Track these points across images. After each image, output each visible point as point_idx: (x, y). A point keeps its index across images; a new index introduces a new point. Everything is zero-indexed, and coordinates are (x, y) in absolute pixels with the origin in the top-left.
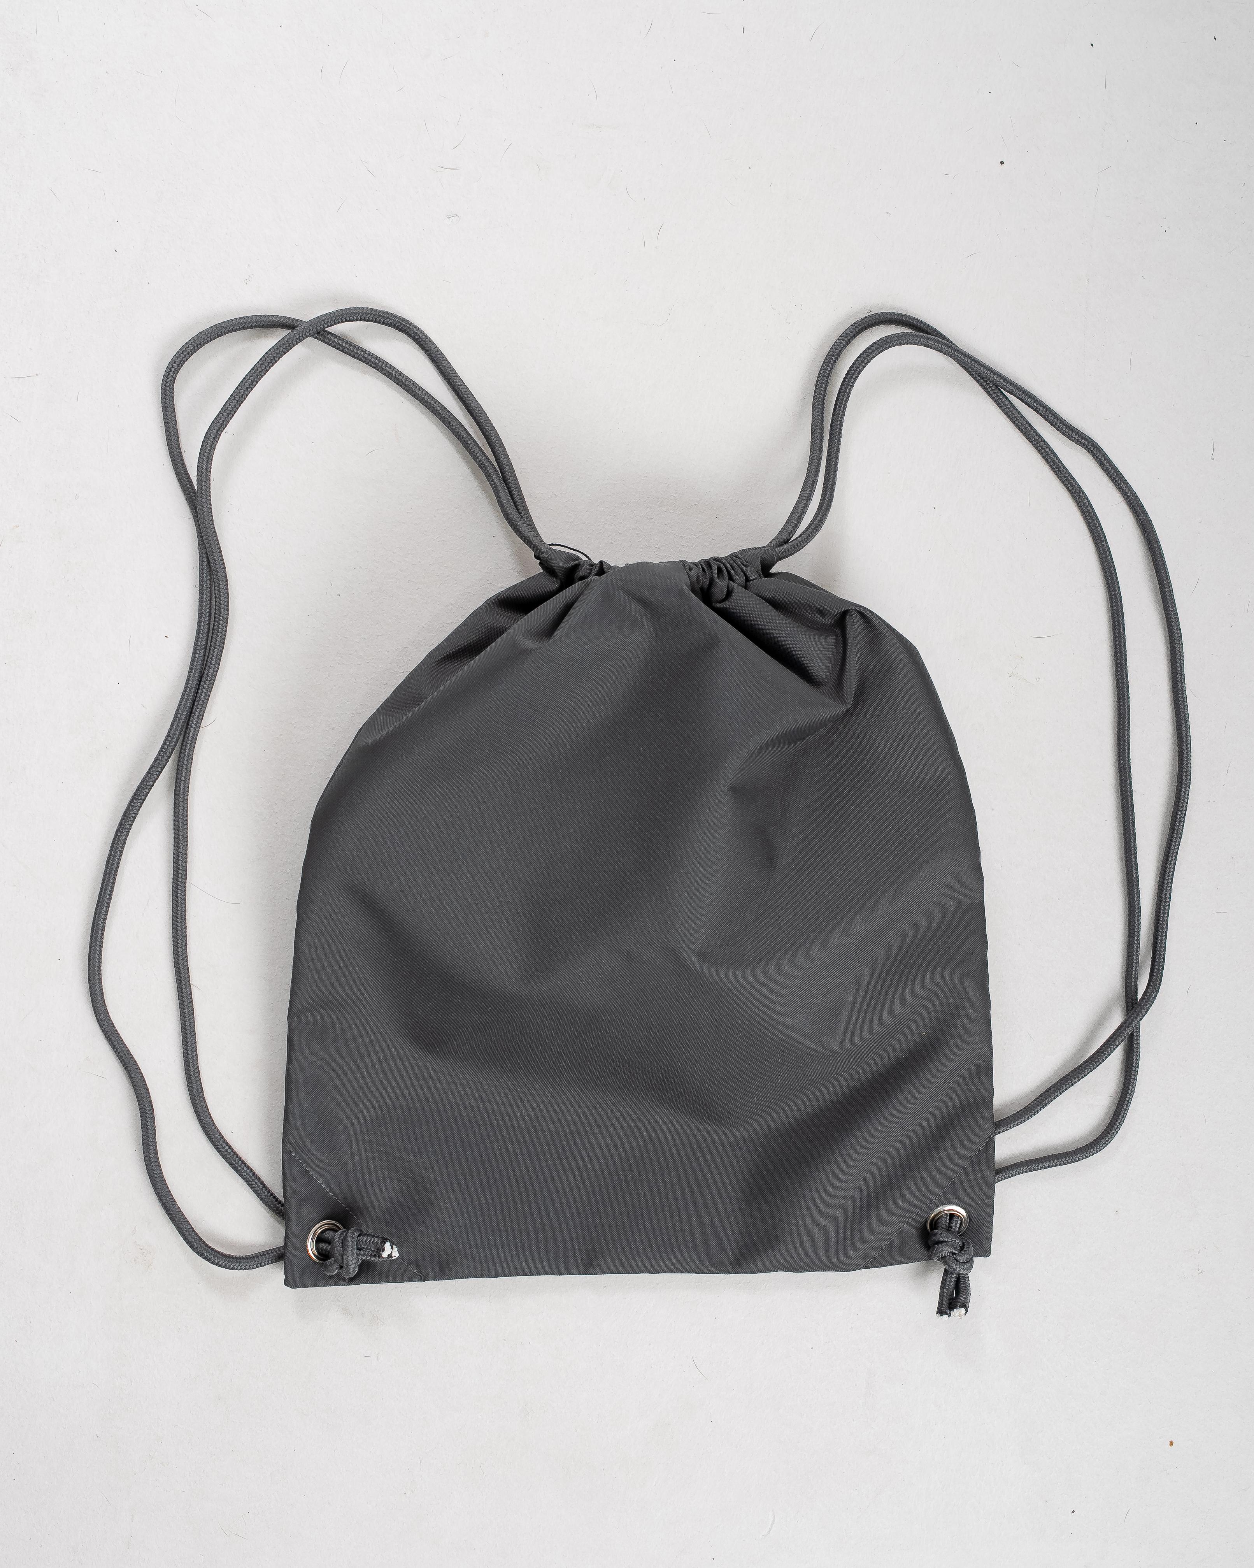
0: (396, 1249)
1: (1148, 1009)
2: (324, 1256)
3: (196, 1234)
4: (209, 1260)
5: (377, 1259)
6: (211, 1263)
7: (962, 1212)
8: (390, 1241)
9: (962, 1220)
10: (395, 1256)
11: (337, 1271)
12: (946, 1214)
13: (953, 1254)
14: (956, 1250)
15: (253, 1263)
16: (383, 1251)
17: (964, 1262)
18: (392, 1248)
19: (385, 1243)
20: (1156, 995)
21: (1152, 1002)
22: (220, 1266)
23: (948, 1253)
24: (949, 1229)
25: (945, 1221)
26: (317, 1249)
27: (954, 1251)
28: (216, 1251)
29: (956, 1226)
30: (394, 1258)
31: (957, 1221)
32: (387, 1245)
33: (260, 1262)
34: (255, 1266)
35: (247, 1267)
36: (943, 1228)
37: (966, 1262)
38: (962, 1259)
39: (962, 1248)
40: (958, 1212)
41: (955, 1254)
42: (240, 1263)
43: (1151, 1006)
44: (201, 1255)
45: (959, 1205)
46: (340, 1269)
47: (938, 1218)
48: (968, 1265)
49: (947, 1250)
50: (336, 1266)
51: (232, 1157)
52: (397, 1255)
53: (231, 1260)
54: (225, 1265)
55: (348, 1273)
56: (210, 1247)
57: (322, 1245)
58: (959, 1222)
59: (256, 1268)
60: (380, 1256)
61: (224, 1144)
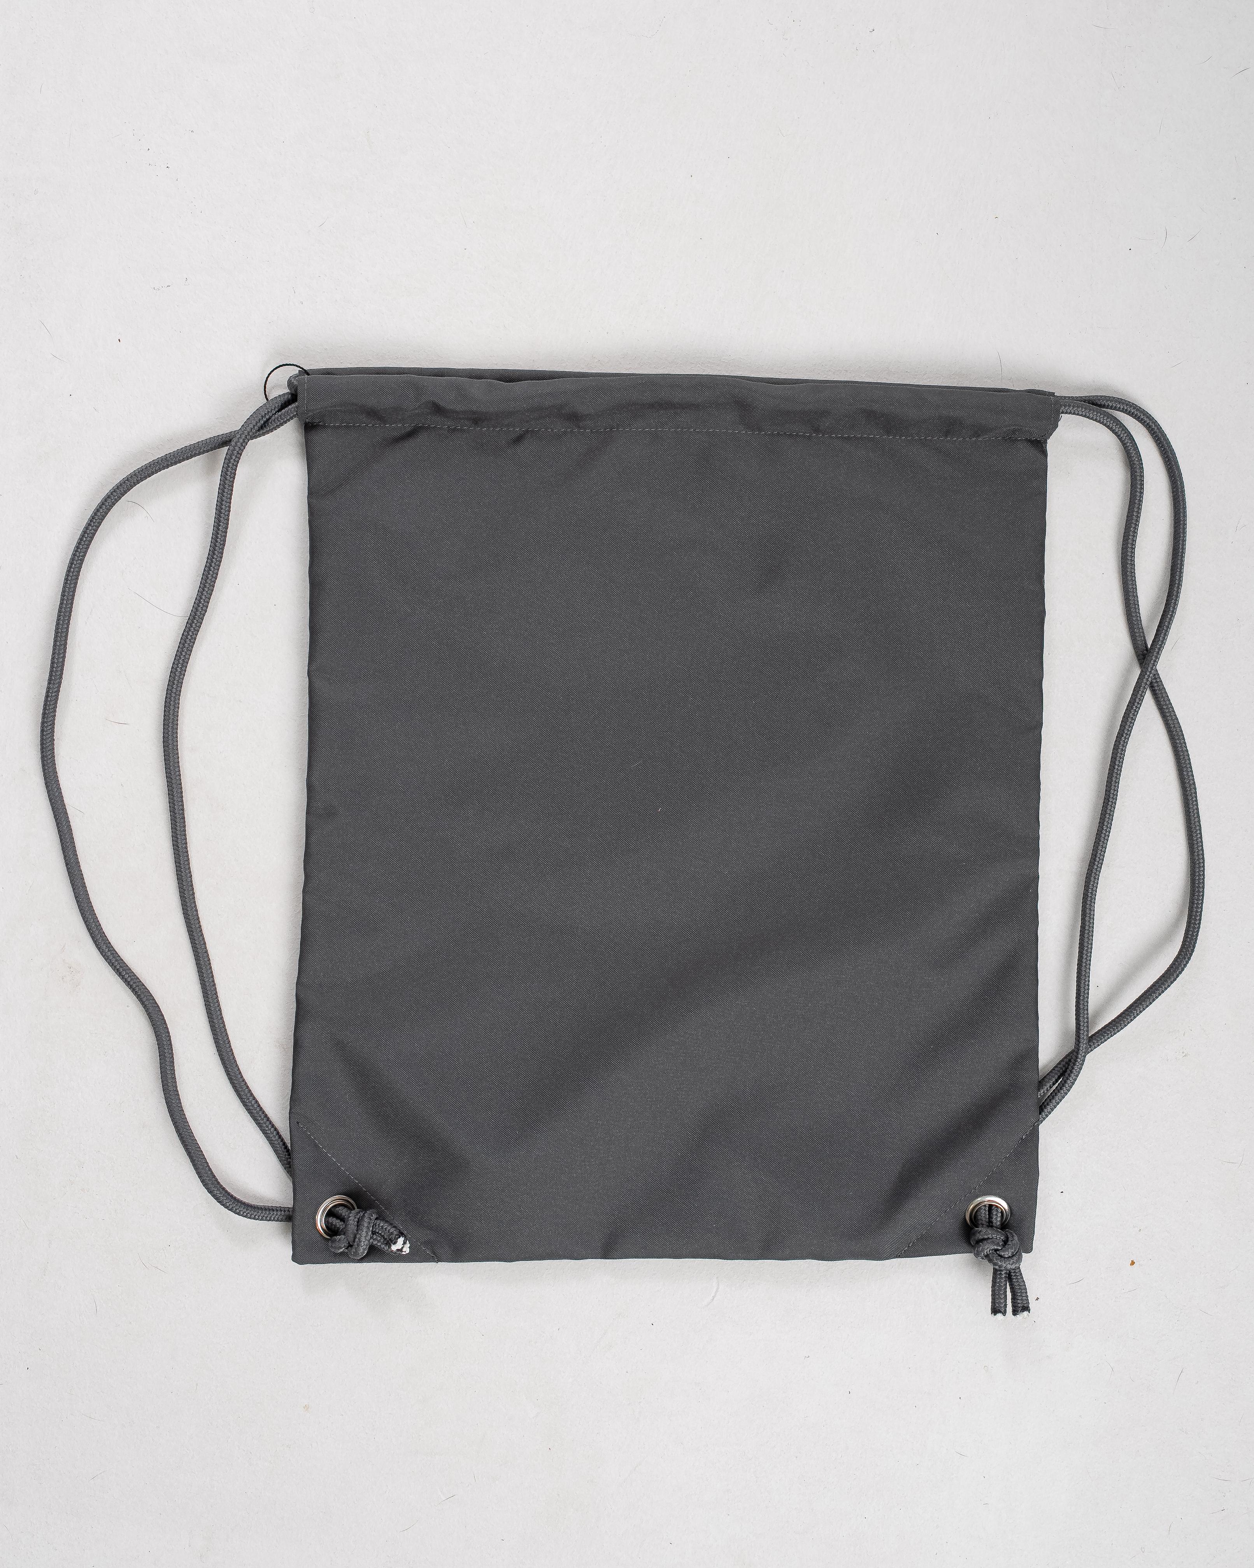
0: (408, 1245)
1: (1178, 976)
2: (332, 1231)
3: (210, 1169)
4: (217, 1199)
5: (386, 1248)
6: (219, 1202)
7: (1004, 1205)
8: (405, 1237)
9: (1002, 1212)
10: (405, 1252)
11: (343, 1249)
12: (985, 1206)
13: (996, 1250)
14: (998, 1244)
15: (259, 1214)
16: (394, 1244)
17: (1010, 1257)
18: (404, 1243)
19: (399, 1237)
20: (1187, 962)
21: (1183, 970)
22: (227, 1207)
23: (989, 1251)
24: (990, 1224)
25: (984, 1215)
26: (327, 1222)
27: (996, 1247)
28: (226, 1192)
29: (997, 1220)
30: (403, 1253)
31: (996, 1215)
32: (401, 1240)
33: (266, 1216)
34: (260, 1218)
35: (253, 1216)
36: (983, 1225)
37: (1012, 1256)
38: (1007, 1254)
39: (1006, 1242)
40: (999, 1204)
41: (998, 1250)
42: (247, 1210)
43: (1180, 973)
44: (210, 1192)
45: (1000, 1197)
46: (346, 1249)
47: (977, 1211)
48: (1015, 1258)
49: (988, 1248)
50: (344, 1244)
51: (258, 1113)
52: (408, 1251)
53: (239, 1204)
54: (232, 1207)
55: (356, 1253)
56: (222, 1186)
57: (331, 1219)
58: (999, 1215)
59: (260, 1220)
60: (390, 1247)
61: (251, 1098)
